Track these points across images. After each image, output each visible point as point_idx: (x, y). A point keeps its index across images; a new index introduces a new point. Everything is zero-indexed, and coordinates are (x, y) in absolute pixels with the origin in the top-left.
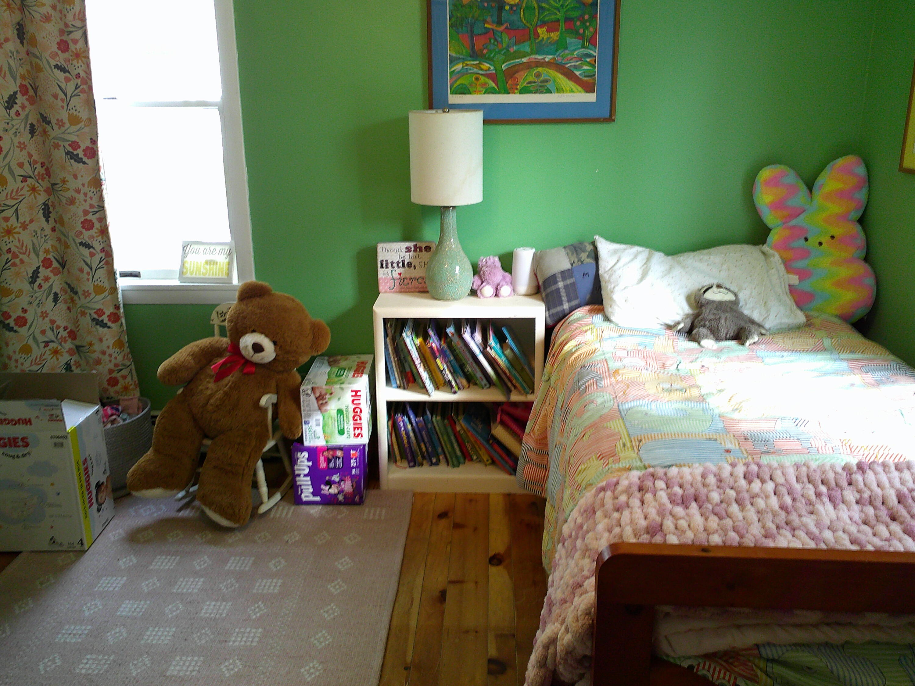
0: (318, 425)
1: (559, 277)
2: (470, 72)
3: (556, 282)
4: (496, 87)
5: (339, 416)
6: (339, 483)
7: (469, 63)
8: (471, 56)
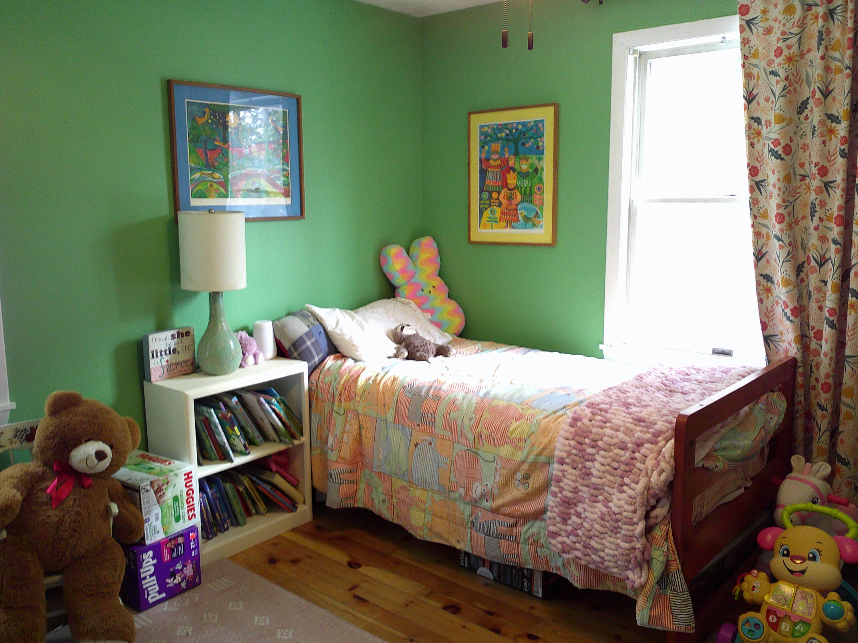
0: (157, 519)
1: (305, 338)
2: (205, 179)
3: (305, 342)
4: (225, 193)
5: (175, 503)
6: (182, 570)
7: (204, 172)
8: (206, 167)
